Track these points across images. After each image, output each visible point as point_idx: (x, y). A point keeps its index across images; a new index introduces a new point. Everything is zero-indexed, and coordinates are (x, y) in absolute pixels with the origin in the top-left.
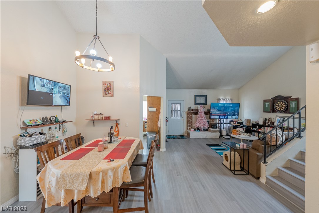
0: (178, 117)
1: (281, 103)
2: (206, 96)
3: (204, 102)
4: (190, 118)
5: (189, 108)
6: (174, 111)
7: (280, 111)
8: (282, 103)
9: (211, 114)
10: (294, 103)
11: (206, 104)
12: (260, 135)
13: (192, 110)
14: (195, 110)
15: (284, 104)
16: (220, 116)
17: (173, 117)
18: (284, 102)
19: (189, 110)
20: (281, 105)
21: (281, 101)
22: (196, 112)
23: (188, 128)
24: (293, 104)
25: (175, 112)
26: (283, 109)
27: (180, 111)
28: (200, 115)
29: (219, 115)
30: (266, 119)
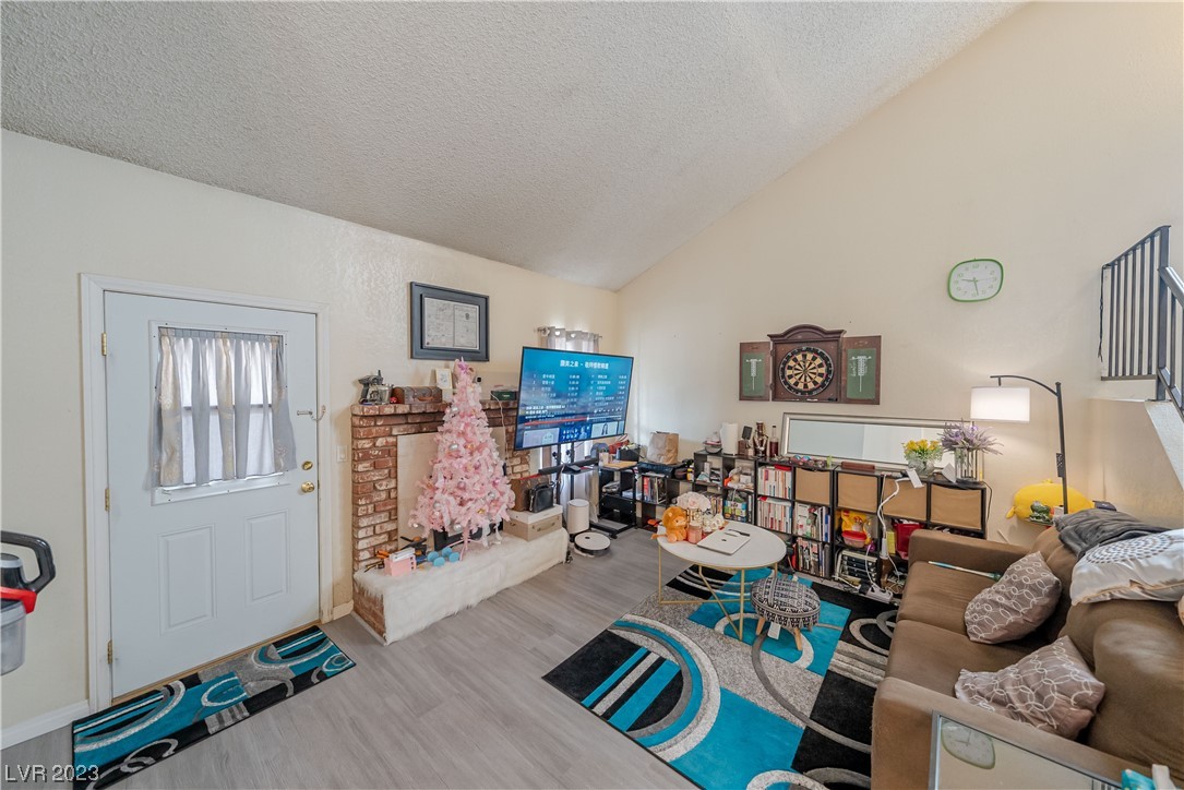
0: (252, 466)
1: (810, 356)
2: (483, 302)
3: (470, 341)
4: (375, 466)
5: (366, 383)
6: (200, 410)
7: (803, 393)
8: (814, 359)
9: (523, 420)
10: (864, 357)
11: (482, 355)
12: (729, 503)
13: (397, 395)
14: (421, 394)
15: (819, 361)
16: (562, 426)
17: (189, 474)
18: (821, 355)
19: (364, 401)
20: (807, 369)
21: (808, 350)
22: (429, 415)
23: (355, 553)
24: (860, 365)
25: (214, 420)
26: (815, 383)
27: (277, 409)
28: (463, 434)
29: (560, 420)
30: (746, 432)
